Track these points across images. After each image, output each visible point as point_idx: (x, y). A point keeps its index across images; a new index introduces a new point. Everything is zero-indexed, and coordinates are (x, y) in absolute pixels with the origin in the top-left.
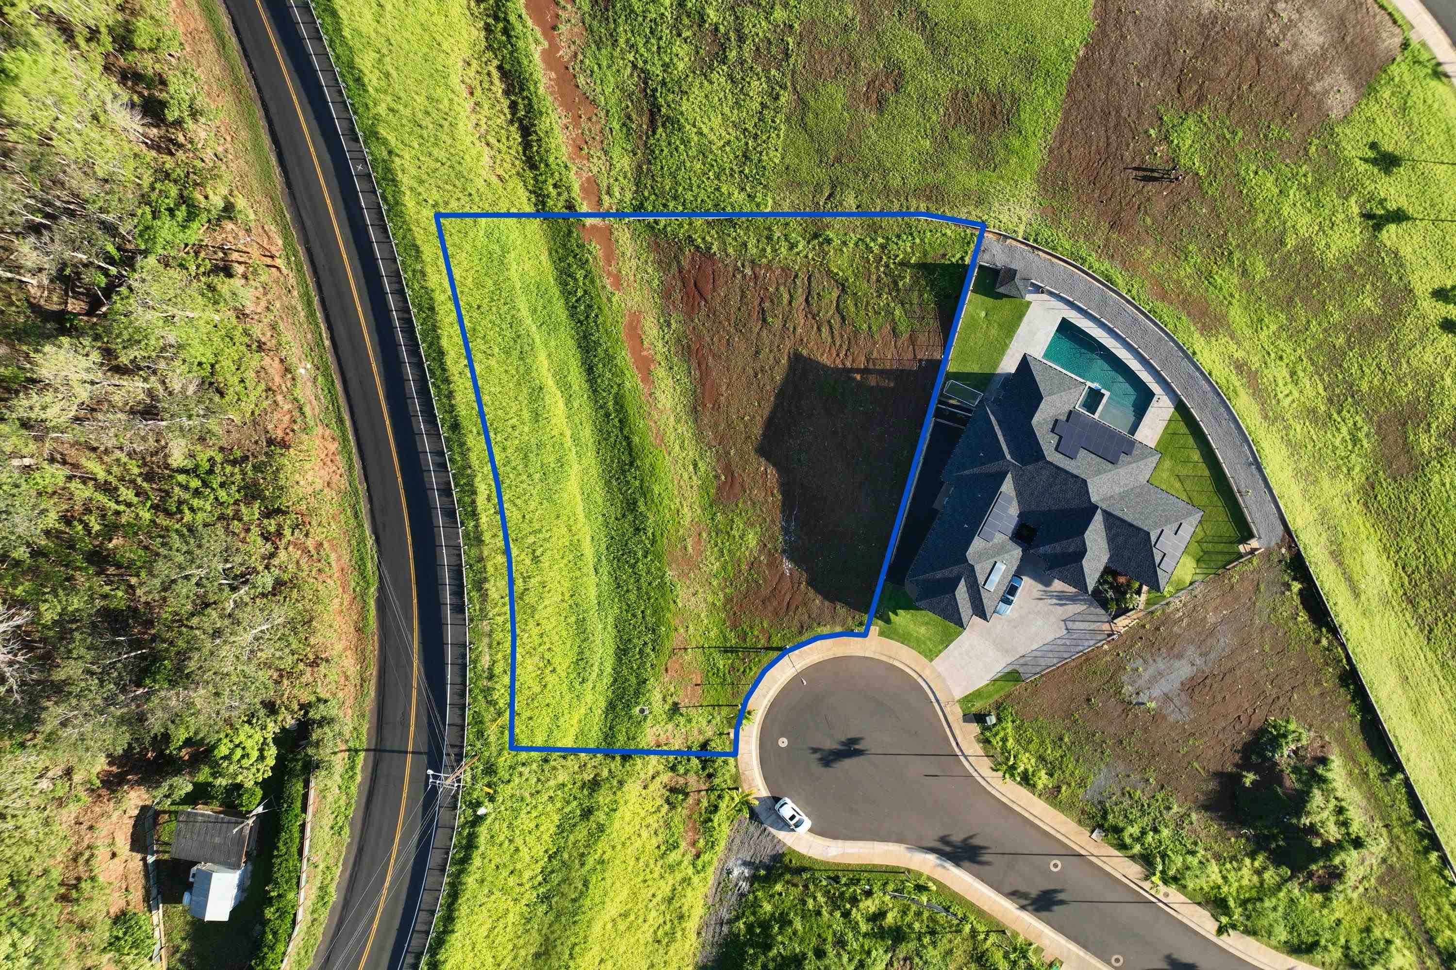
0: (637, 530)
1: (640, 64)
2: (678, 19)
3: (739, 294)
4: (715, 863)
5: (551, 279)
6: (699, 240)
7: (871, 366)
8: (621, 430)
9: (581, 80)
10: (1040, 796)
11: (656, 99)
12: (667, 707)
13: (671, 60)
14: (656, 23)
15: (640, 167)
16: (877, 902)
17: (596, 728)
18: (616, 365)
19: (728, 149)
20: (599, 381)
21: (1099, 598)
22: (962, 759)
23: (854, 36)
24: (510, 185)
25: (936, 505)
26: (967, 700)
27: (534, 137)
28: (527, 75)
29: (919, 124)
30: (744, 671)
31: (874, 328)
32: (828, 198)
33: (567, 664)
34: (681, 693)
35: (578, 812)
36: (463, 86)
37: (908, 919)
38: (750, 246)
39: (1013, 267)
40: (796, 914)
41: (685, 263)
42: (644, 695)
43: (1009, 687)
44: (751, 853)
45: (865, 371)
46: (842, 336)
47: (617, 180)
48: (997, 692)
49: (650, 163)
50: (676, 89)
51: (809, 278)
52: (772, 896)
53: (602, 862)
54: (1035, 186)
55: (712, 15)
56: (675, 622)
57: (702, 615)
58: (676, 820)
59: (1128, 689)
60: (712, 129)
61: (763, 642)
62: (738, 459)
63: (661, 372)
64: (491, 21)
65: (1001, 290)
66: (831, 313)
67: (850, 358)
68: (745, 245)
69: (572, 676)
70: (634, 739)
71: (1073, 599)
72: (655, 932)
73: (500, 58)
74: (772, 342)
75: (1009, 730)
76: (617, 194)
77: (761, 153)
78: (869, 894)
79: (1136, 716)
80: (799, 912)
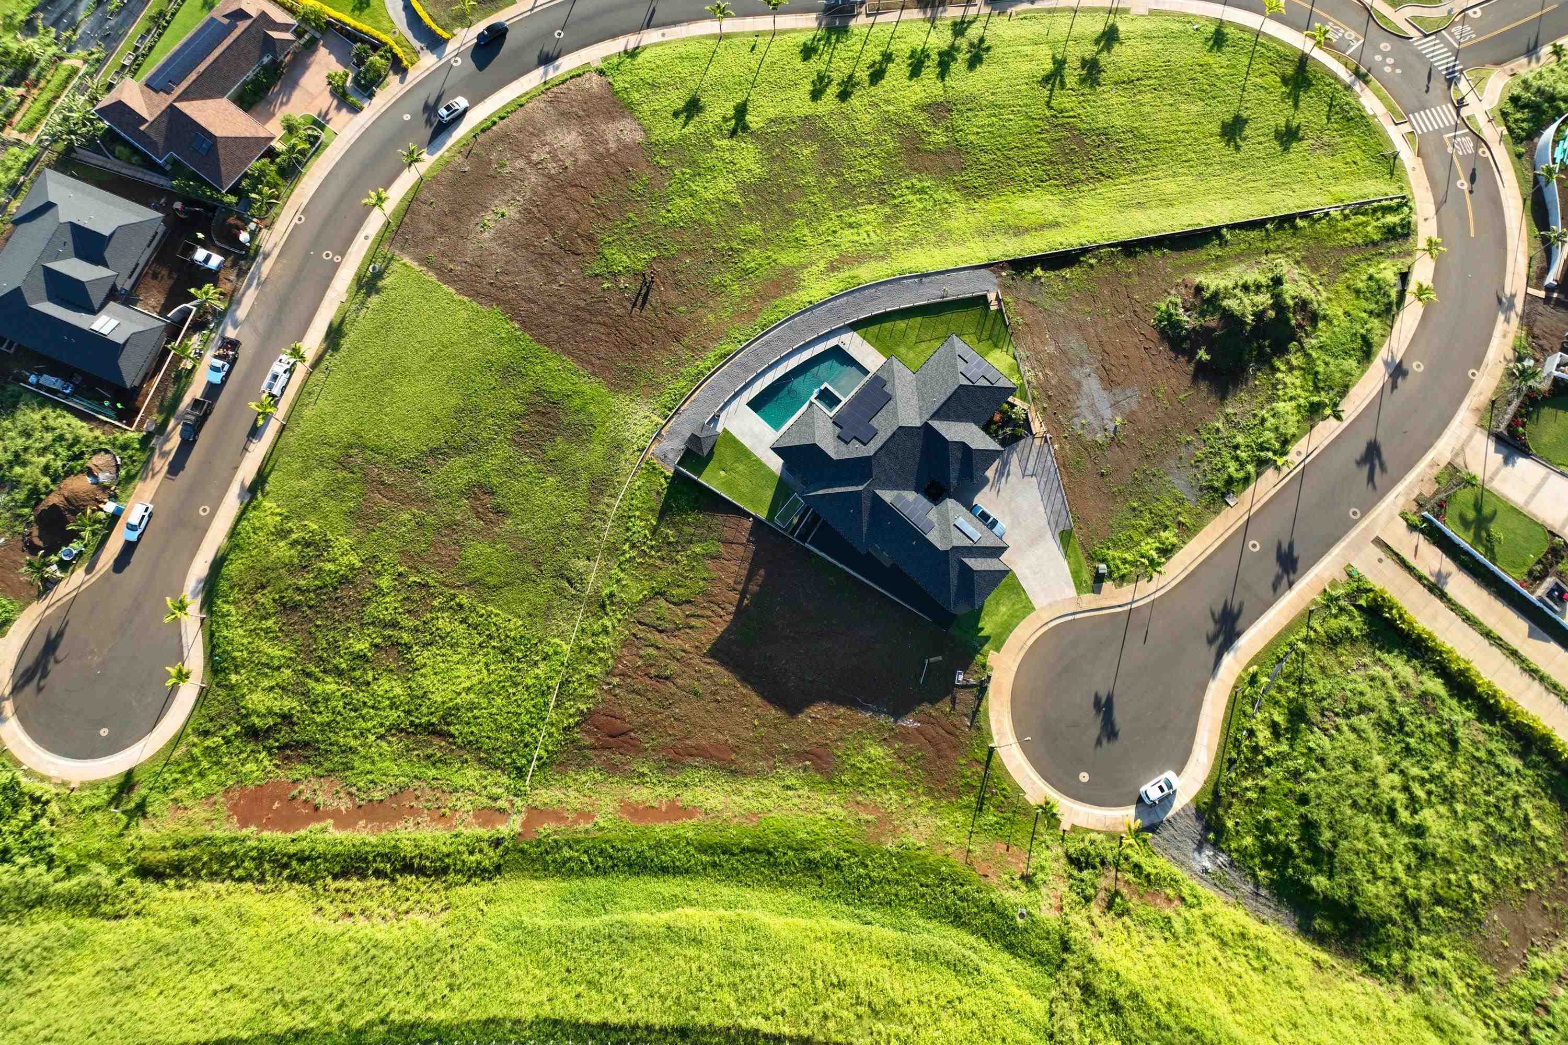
0: (837, 867)
1: (382, 731)
2: (353, 681)
3: (634, 695)
4: (1193, 883)
5: (562, 885)
6: (571, 720)
7: (740, 587)
8: (733, 855)
9: (377, 795)
10: (1184, 543)
11: (420, 725)
12: (1024, 888)
13: (388, 698)
14: (349, 704)
15: (480, 760)
16: (1261, 727)
17: (1029, 971)
18: (668, 841)
19: (492, 667)
20: (678, 864)
21: (1009, 442)
22: (1134, 606)
23: (430, 519)
24: (455, 900)
25: (888, 565)
26: (1079, 586)
27: (416, 861)
28: (353, 850)
29: (531, 483)
30: (1004, 796)
31: (706, 575)
32: (571, 584)
33: (956, 983)
34: (1013, 869)
35: (1113, 1016)
36: (340, 922)
37: (1283, 701)
38: (592, 672)
39: (688, 435)
40: (1260, 813)
41: (588, 741)
42: (1005, 909)
43: (1075, 542)
44: (1190, 842)
45: (743, 594)
46: (705, 608)
47: (485, 787)
48: (1077, 556)
49: (479, 748)
50: (419, 701)
51: (640, 623)
52: (1237, 832)
53: (1169, 1006)
54: (621, 396)
55: (361, 646)
56: (939, 855)
57: (939, 824)
58: (1141, 912)
59: (1099, 438)
60: (469, 678)
61: (980, 769)
62: (794, 743)
63: (687, 797)
64: (286, 873)
65: (706, 452)
66: (679, 612)
67: (727, 605)
68: (589, 677)
69: (970, 981)
70: (1048, 933)
71: (1005, 463)
72: (1254, 969)
73: (325, 873)
74: (690, 677)
75: (1116, 554)
76: (500, 791)
77: (507, 636)
78: (1251, 733)
79: (1126, 437)
80: (1258, 809)
